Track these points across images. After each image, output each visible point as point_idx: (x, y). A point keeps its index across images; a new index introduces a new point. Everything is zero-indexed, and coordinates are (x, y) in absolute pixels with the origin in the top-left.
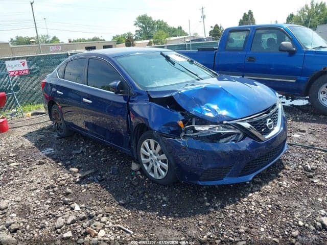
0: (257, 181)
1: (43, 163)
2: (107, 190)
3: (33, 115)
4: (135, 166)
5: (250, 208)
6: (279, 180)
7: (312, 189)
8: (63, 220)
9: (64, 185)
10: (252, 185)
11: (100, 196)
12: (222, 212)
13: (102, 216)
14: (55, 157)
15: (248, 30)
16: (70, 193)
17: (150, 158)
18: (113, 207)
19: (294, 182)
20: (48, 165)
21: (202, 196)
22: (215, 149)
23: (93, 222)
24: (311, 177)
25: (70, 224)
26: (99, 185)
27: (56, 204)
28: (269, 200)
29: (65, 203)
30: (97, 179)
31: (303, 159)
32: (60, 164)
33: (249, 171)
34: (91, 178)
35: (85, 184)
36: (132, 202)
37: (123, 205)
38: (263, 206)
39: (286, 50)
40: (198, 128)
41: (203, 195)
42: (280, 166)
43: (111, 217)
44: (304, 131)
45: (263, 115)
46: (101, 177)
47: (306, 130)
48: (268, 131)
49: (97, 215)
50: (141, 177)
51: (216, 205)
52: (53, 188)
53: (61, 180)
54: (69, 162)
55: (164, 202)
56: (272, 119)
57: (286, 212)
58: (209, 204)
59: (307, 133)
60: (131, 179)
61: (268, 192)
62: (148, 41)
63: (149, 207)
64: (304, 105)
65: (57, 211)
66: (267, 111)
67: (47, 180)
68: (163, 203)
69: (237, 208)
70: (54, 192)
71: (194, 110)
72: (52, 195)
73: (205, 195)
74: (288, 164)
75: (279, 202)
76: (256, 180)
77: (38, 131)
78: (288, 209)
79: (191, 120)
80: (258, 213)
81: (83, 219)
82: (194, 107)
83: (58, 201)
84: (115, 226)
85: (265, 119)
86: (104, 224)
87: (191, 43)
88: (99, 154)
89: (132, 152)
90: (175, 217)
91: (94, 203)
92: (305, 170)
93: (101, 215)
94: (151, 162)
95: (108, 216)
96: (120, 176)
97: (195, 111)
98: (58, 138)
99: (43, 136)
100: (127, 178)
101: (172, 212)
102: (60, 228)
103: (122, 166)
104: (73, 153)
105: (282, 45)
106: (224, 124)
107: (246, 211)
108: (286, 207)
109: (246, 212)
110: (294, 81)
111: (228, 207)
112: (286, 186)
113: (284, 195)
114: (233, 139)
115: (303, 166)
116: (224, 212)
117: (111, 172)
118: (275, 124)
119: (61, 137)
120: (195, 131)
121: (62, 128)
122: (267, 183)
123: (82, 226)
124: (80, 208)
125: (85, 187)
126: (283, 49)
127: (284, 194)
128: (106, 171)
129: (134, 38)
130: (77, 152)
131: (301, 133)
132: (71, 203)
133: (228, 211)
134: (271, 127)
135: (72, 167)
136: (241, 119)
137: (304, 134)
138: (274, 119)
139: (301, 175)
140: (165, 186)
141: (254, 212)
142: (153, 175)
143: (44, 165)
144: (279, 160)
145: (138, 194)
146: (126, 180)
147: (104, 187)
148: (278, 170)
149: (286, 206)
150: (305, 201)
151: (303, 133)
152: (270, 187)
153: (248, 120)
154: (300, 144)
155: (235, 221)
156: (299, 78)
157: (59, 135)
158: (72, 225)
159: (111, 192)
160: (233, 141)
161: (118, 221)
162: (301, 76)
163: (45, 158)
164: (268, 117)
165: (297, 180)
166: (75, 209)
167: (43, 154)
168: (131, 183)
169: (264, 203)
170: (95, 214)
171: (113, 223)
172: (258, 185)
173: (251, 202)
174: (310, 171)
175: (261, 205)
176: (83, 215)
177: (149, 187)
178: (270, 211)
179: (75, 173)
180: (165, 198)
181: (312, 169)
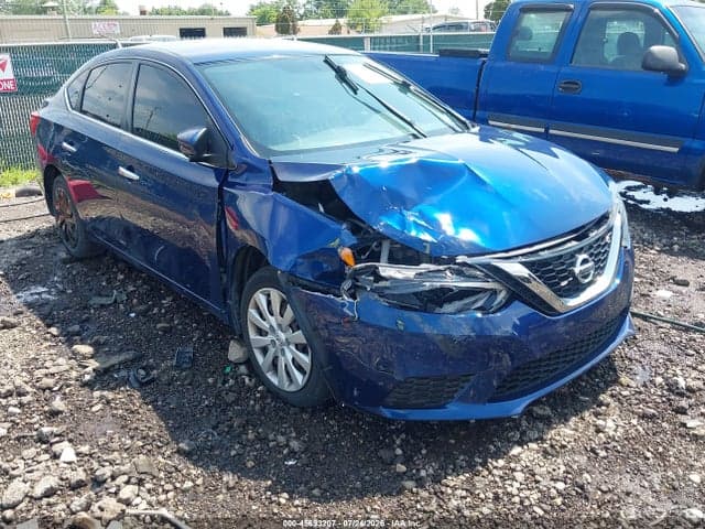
0: (541, 412)
1: (13, 326)
2: (156, 408)
3: (20, 194)
4: (235, 352)
5: (509, 489)
6: (597, 415)
7: (680, 444)
8: (26, 488)
9: (50, 389)
10: (524, 423)
11: (135, 425)
12: (435, 493)
13: (128, 483)
14: (46, 309)
15: (570, 10)
16: (61, 412)
17: (270, 337)
18: (160, 458)
19: (634, 422)
20: (24, 330)
21: (390, 447)
22: (427, 329)
23: (99, 497)
24: (682, 411)
25: (40, 499)
26: (137, 394)
27: (18, 439)
28: (563, 468)
29: (42, 439)
30: (137, 379)
31: (670, 360)
32: (54, 330)
33: (517, 390)
34: (123, 373)
35: (102, 389)
36: (212, 448)
37: (187, 455)
38: (545, 483)
39: (660, 67)
40: (387, 271)
41: (394, 442)
42: (607, 375)
43: (148, 486)
44: (685, 284)
45: (569, 245)
46: (148, 374)
47: (691, 279)
48: (577, 287)
49: (113, 478)
50: (247, 380)
51: (423, 473)
52: (20, 395)
53: (46, 375)
54: (76, 328)
55: (292, 454)
56: (591, 255)
57: (599, 507)
58: (403, 468)
59: (692, 288)
60: (220, 385)
61: (563, 447)
62: (332, 22)
63: (250, 464)
64: (696, 212)
65: (17, 460)
66: (581, 233)
67: (12, 372)
68: (289, 454)
69: (474, 485)
70: (21, 405)
71: (384, 221)
72: (14, 415)
73: (398, 442)
74: (629, 371)
75: (586, 475)
76: (538, 410)
77: (20, 238)
78: (608, 497)
79: (380, 245)
80: (527, 503)
81: (77, 487)
82: (384, 212)
83: (26, 433)
84: (153, 512)
85: (573, 255)
86: (124, 507)
87: (432, 33)
88: (156, 310)
89: (229, 314)
90: (311, 497)
91: (115, 445)
92: (669, 390)
93: (125, 478)
94: (270, 347)
95: (140, 483)
96: (194, 375)
97: (385, 223)
98: (65, 262)
99: (28, 253)
100: (210, 380)
101: (306, 483)
102: (13, 507)
103: (206, 348)
104: (92, 302)
105: (651, 53)
106: (458, 264)
107: (496, 494)
108: (605, 492)
109: (497, 498)
110: (676, 150)
111: (451, 481)
112: (611, 433)
113: (605, 458)
114: (479, 304)
115: (666, 379)
116: (439, 494)
117: (174, 362)
118: (599, 269)
119: (72, 259)
120: (379, 278)
121: (75, 235)
122: (567, 420)
123: (68, 507)
124: (78, 454)
125: (102, 397)
126: (651, 65)
127: (603, 453)
128: (164, 359)
129: (302, 12)
130: (104, 301)
131: (676, 287)
132: (57, 439)
133: (449, 491)
134: (586, 277)
135: (83, 342)
136: (506, 251)
137: (684, 289)
138: (597, 255)
139: (657, 405)
140: (303, 410)
141: (517, 499)
142: (274, 380)
143: (15, 330)
144: (608, 358)
145: (231, 427)
146: (208, 385)
147: (148, 400)
148: (602, 385)
149: (604, 488)
150: (656, 478)
151: (680, 288)
152: (572, 432)
153: (522, 255)
154: (669, 317)
155: (462, 522)
156: (688, 142)
157: (68, 252)
158: (45, 501)
159: (164, 415)
160: (478, 309)
161: (163, 497)
162: (694, 138)
163: (21, 313)
164: (580, 251)
165: (643, 416)
166: (62, 458)
167: (17, 301)
168: (218, 396)
169: (549, 477)
170: (109, 474)
171: (149, 503)
172: (541, 425)
173: (513, 470)
174: (681, 395)
175: (537, 482)
176: (80, 475)
177: (262, 409)
178: (559, 501)
179: (85, 358)
180: (295, 444)
181: (689, 389)
